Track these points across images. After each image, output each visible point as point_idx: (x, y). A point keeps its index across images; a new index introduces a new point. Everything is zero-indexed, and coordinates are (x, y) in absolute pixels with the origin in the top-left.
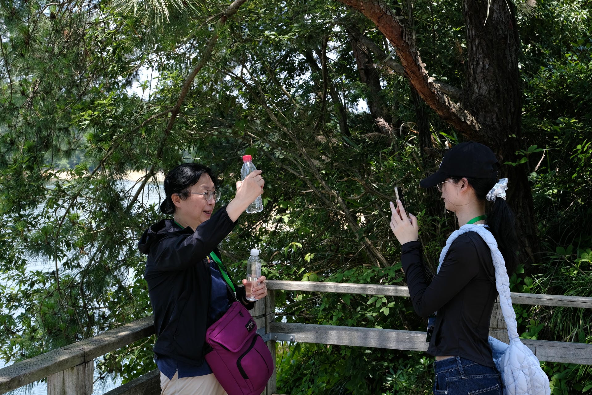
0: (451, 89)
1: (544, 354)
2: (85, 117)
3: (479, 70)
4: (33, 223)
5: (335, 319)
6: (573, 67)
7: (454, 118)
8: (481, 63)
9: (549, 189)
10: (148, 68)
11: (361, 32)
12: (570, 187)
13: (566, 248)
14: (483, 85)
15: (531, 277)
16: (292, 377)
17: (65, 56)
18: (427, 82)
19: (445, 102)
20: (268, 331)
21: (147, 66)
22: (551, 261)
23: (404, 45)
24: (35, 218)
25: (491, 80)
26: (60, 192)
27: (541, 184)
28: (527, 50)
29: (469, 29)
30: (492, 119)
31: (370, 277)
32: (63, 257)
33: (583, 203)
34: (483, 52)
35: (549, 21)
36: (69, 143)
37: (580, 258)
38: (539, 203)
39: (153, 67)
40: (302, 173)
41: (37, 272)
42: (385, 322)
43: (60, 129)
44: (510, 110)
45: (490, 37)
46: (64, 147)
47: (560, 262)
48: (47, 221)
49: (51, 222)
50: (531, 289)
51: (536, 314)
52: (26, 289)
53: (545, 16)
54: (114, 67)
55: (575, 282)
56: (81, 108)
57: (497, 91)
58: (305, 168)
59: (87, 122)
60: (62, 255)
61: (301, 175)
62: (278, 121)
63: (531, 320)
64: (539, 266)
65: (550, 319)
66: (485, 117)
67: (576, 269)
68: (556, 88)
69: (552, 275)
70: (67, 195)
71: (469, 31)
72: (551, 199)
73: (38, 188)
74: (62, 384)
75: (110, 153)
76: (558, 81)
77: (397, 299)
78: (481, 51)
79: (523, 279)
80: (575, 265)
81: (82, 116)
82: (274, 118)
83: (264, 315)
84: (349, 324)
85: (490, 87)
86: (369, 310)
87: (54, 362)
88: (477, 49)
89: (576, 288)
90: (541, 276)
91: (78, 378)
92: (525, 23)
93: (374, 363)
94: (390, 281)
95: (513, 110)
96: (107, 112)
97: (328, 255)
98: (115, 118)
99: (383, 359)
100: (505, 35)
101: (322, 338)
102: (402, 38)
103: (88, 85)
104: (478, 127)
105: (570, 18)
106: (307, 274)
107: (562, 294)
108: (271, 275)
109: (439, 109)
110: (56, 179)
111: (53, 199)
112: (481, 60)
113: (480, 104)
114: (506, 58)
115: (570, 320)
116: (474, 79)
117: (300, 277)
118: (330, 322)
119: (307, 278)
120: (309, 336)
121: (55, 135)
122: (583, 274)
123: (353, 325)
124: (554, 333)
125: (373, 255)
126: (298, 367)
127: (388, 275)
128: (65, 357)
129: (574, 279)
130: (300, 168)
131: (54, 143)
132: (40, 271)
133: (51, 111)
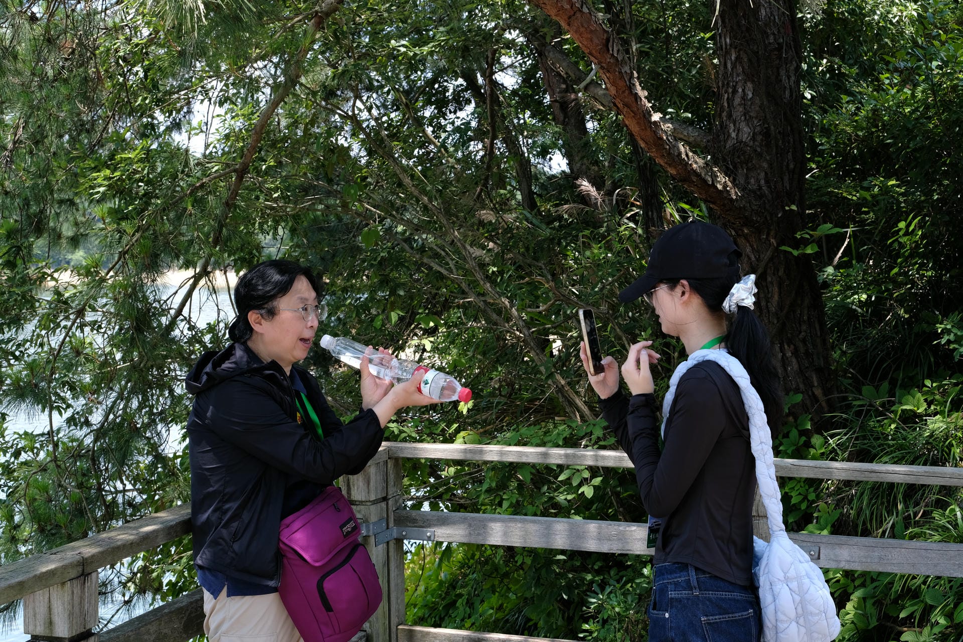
0: (692, 133)
1: (832, 557)
2: (99, 181)
3: (737, 100)
4: (17, 353)
5: (505, 504)
6: (893, 96)
7: (694, 179)
8: (740, 90)
9: (853, 294)
10: (202, 101)
11: (548, 40)
12: (887, 290)
13: (877, 388)
14: (743, 125)
15: (822, 435)
16: (443, 599)
17: (66, 81)
18: (650, 122)
19: (680, 154)
20: (391, 524)
21: (200, 97)
22: (854, 410)
23: (612, 61)
24: (19, 346)
25: (756, 118)
26: (61, 303)
27: (841, 286)
28: (821, 69)
29: (720, 35)
30: (758, 181)
31: (562, 437)
32: (65, 410)
33: (907, 316)
34: (743, 71)
35: (856, 21)
36: (76, 224)
37: (901, 404)
38: (837, 316)
39: (210, 100)
40: (454, 270)
41: (26, 433)
42: (588, 509)
43: (61, 202)
44: (788, 165)
45: (755, 48)
46: (67, 231)
47: (868, 411)
48: (40, 350)
49: (46, 352)
50: (823, 454)
51: (829, 495)
52: (7, 461)
53: (849, 13)
54: (146, 98)
55: (891, 443)
56: (93, 166)
57: (767, 134)
58: (457, 262)
59: (102, 189)
60: (64, 406)
61: (452, 272)
62: (413, 185)
63: (821, 504)
64: (835, 416)
65: (851, 501)
66: (747, 178)
67: (894, 422)
68: (868, 129)
69: (854, 432)
70: (72, 308)
71: (720, 38)
72: (855, 310)
73: (24, 297)
74: (46, 609)
75: (135, 239)
76: (870, 118)
77: (609, 472)
78: (740, 69)
79: (809, 438)
80: (892, 416)
81: (95, 179)
82: (407, 181)
83: (385, 499)
84: (529, 512)
85: (755, 128)
86: (561, 490)
87: (31, 575)
88: (734, 67)
89: (892, 452)
90: (839, 434)
91: (73, 599)
92: (817, 25)
93: (570, 576)
94: (596, 443)
95: (792, 166)
96: (136, 172)
97: (498, 403)
98: (149, 182)
99: (585, 569)
100: (778, 44)
101: (479, 534)
102: (608, 50)
103: (105, 129)
104: (734, 193)
105: (890, 16)
106: (462, 434)
107: (871, 461)
108: (403, 435)
109: (670, 165)
110: (52, 283)
111: (49, 315)
112: (740, 84)
113: (739, 157)
114: (781, 81)
115: (882, 503)
116: (730, 116)
117: (451, 438)
118: (498, 510)
119: (462, 440)
120: (457, 532)
121: (53, 212)
122: (904, 430)
123: (535, 515)
124: (857, 525)
125: (569, 401)
126: (453, 585)
127: (591, 433)
128: (52, 566)
129: (890, 437)
130: (450, 262)
131: (51, 224)
132: (30, 432)
133: (45, 172)
